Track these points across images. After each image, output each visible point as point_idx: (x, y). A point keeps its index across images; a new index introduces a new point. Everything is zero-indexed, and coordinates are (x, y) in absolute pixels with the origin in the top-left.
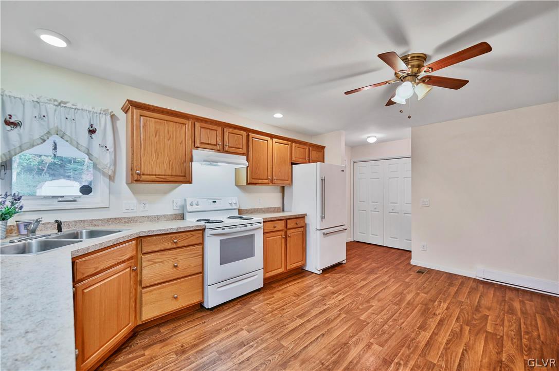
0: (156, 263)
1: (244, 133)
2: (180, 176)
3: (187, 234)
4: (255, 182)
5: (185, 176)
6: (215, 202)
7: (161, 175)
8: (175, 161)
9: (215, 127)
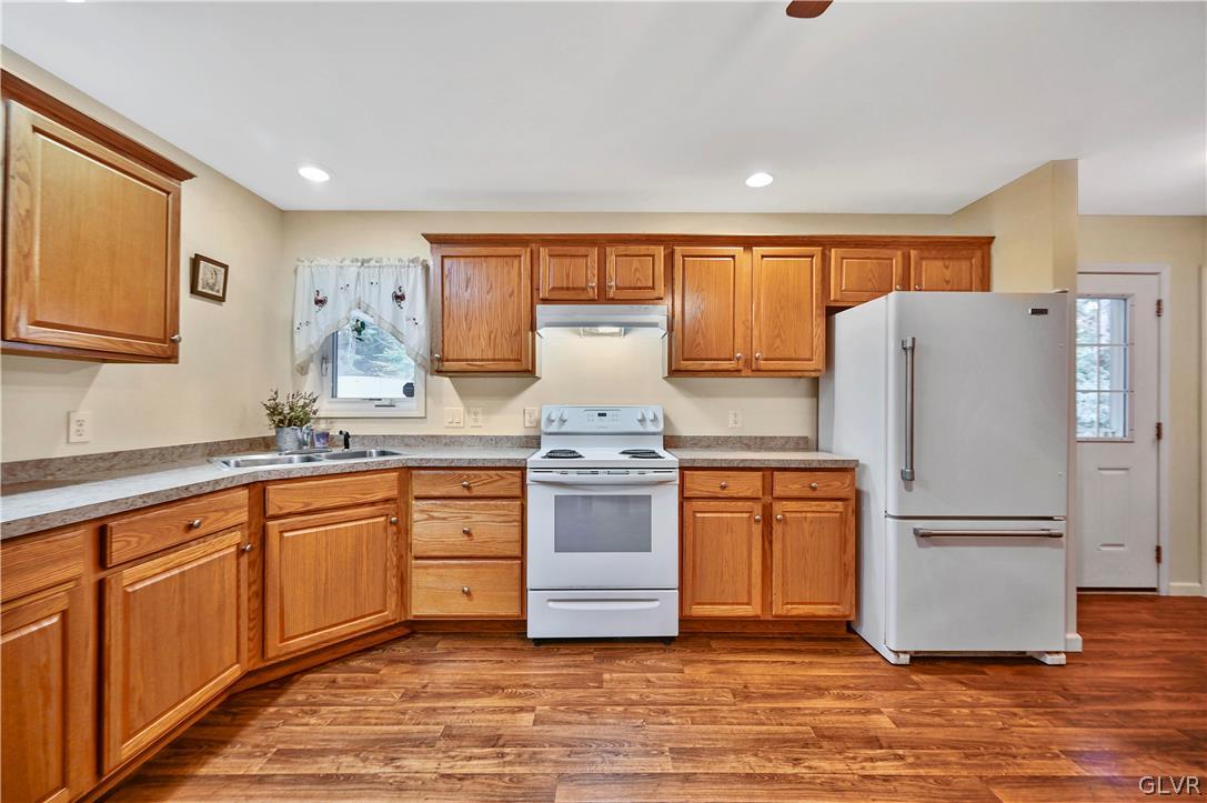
0: (433, 518)
1: (660, 251)
2: (509, 360)
3: (491, 473)
4: (690, 368)
5: (519, 360)
6: (604, 415)
7: (476, 360)
8: (499, 331)
9: (582, 250)
